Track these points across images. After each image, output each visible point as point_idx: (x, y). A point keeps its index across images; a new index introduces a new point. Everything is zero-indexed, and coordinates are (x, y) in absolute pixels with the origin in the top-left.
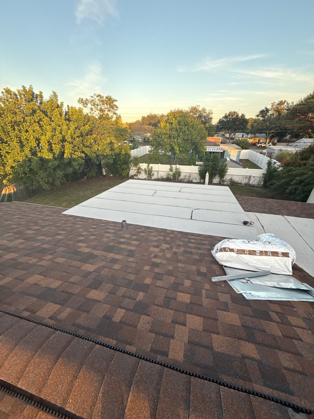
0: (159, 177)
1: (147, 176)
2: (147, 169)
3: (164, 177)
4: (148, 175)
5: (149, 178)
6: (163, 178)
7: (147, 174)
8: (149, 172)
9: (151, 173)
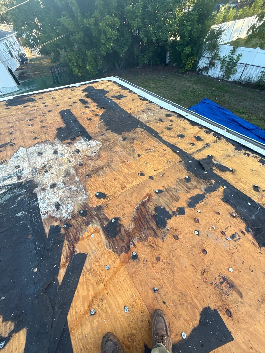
0: (243, 78)
1: (223, 72)
2: (227, 59)
3: (253, 81)
4: (226, 71)
5: (225, 77)
6: (249, 83)
7: (224, 69)
8: (229, 64)
9: (233, 67)
